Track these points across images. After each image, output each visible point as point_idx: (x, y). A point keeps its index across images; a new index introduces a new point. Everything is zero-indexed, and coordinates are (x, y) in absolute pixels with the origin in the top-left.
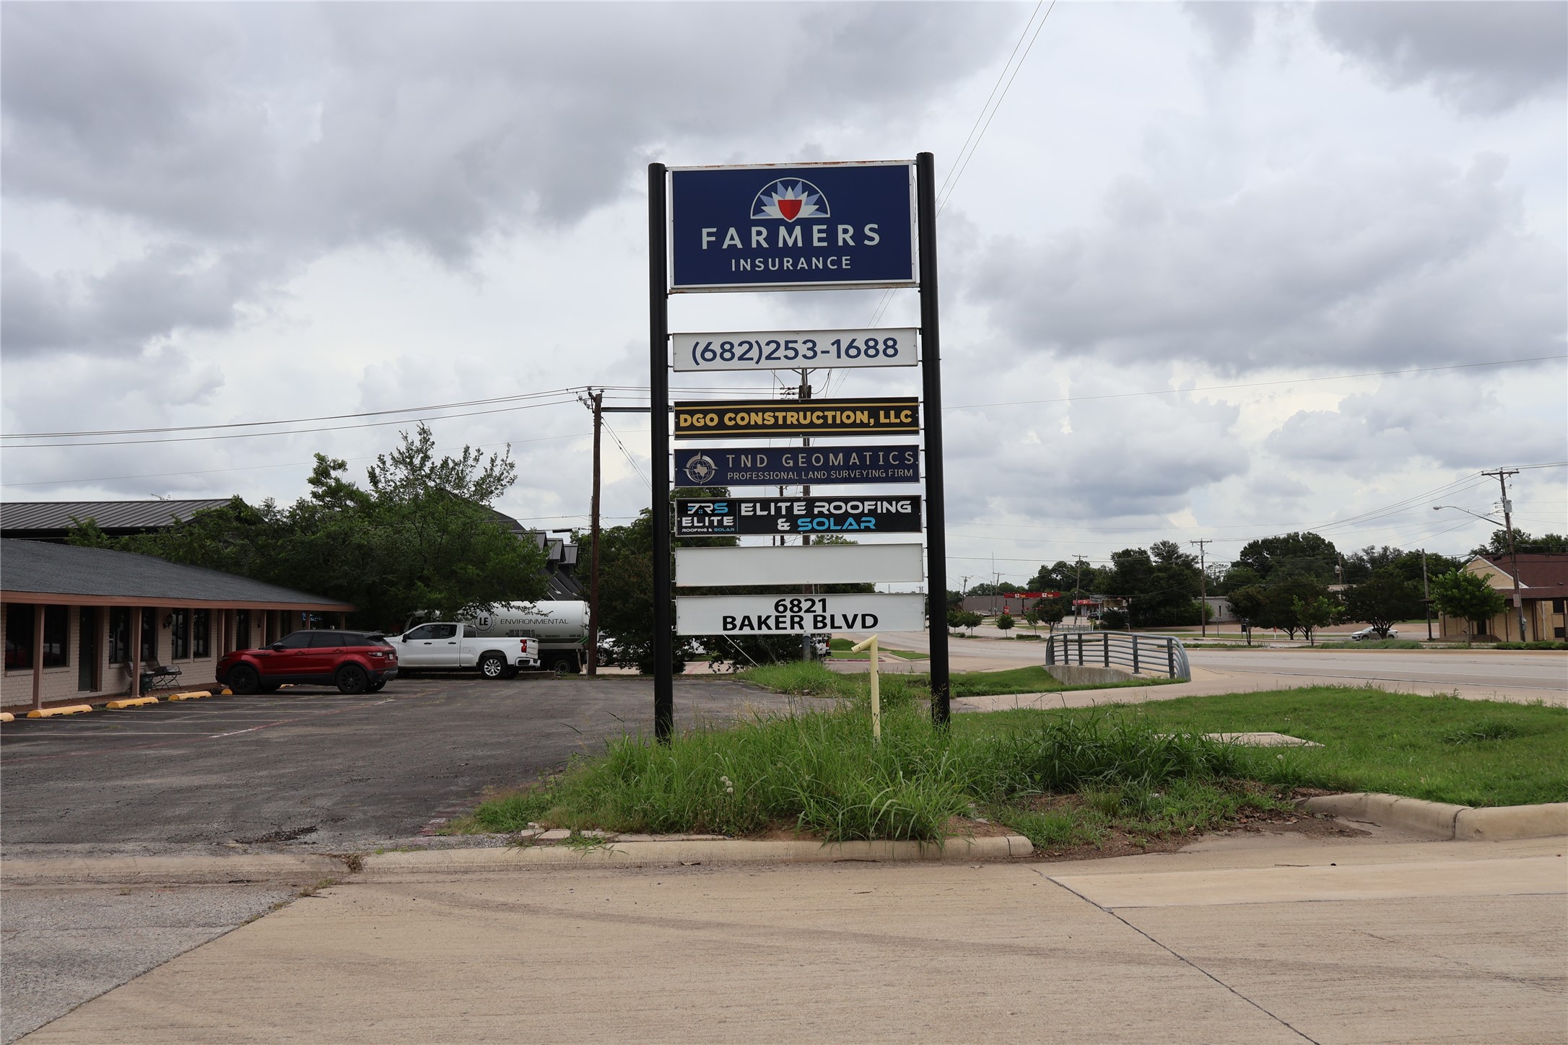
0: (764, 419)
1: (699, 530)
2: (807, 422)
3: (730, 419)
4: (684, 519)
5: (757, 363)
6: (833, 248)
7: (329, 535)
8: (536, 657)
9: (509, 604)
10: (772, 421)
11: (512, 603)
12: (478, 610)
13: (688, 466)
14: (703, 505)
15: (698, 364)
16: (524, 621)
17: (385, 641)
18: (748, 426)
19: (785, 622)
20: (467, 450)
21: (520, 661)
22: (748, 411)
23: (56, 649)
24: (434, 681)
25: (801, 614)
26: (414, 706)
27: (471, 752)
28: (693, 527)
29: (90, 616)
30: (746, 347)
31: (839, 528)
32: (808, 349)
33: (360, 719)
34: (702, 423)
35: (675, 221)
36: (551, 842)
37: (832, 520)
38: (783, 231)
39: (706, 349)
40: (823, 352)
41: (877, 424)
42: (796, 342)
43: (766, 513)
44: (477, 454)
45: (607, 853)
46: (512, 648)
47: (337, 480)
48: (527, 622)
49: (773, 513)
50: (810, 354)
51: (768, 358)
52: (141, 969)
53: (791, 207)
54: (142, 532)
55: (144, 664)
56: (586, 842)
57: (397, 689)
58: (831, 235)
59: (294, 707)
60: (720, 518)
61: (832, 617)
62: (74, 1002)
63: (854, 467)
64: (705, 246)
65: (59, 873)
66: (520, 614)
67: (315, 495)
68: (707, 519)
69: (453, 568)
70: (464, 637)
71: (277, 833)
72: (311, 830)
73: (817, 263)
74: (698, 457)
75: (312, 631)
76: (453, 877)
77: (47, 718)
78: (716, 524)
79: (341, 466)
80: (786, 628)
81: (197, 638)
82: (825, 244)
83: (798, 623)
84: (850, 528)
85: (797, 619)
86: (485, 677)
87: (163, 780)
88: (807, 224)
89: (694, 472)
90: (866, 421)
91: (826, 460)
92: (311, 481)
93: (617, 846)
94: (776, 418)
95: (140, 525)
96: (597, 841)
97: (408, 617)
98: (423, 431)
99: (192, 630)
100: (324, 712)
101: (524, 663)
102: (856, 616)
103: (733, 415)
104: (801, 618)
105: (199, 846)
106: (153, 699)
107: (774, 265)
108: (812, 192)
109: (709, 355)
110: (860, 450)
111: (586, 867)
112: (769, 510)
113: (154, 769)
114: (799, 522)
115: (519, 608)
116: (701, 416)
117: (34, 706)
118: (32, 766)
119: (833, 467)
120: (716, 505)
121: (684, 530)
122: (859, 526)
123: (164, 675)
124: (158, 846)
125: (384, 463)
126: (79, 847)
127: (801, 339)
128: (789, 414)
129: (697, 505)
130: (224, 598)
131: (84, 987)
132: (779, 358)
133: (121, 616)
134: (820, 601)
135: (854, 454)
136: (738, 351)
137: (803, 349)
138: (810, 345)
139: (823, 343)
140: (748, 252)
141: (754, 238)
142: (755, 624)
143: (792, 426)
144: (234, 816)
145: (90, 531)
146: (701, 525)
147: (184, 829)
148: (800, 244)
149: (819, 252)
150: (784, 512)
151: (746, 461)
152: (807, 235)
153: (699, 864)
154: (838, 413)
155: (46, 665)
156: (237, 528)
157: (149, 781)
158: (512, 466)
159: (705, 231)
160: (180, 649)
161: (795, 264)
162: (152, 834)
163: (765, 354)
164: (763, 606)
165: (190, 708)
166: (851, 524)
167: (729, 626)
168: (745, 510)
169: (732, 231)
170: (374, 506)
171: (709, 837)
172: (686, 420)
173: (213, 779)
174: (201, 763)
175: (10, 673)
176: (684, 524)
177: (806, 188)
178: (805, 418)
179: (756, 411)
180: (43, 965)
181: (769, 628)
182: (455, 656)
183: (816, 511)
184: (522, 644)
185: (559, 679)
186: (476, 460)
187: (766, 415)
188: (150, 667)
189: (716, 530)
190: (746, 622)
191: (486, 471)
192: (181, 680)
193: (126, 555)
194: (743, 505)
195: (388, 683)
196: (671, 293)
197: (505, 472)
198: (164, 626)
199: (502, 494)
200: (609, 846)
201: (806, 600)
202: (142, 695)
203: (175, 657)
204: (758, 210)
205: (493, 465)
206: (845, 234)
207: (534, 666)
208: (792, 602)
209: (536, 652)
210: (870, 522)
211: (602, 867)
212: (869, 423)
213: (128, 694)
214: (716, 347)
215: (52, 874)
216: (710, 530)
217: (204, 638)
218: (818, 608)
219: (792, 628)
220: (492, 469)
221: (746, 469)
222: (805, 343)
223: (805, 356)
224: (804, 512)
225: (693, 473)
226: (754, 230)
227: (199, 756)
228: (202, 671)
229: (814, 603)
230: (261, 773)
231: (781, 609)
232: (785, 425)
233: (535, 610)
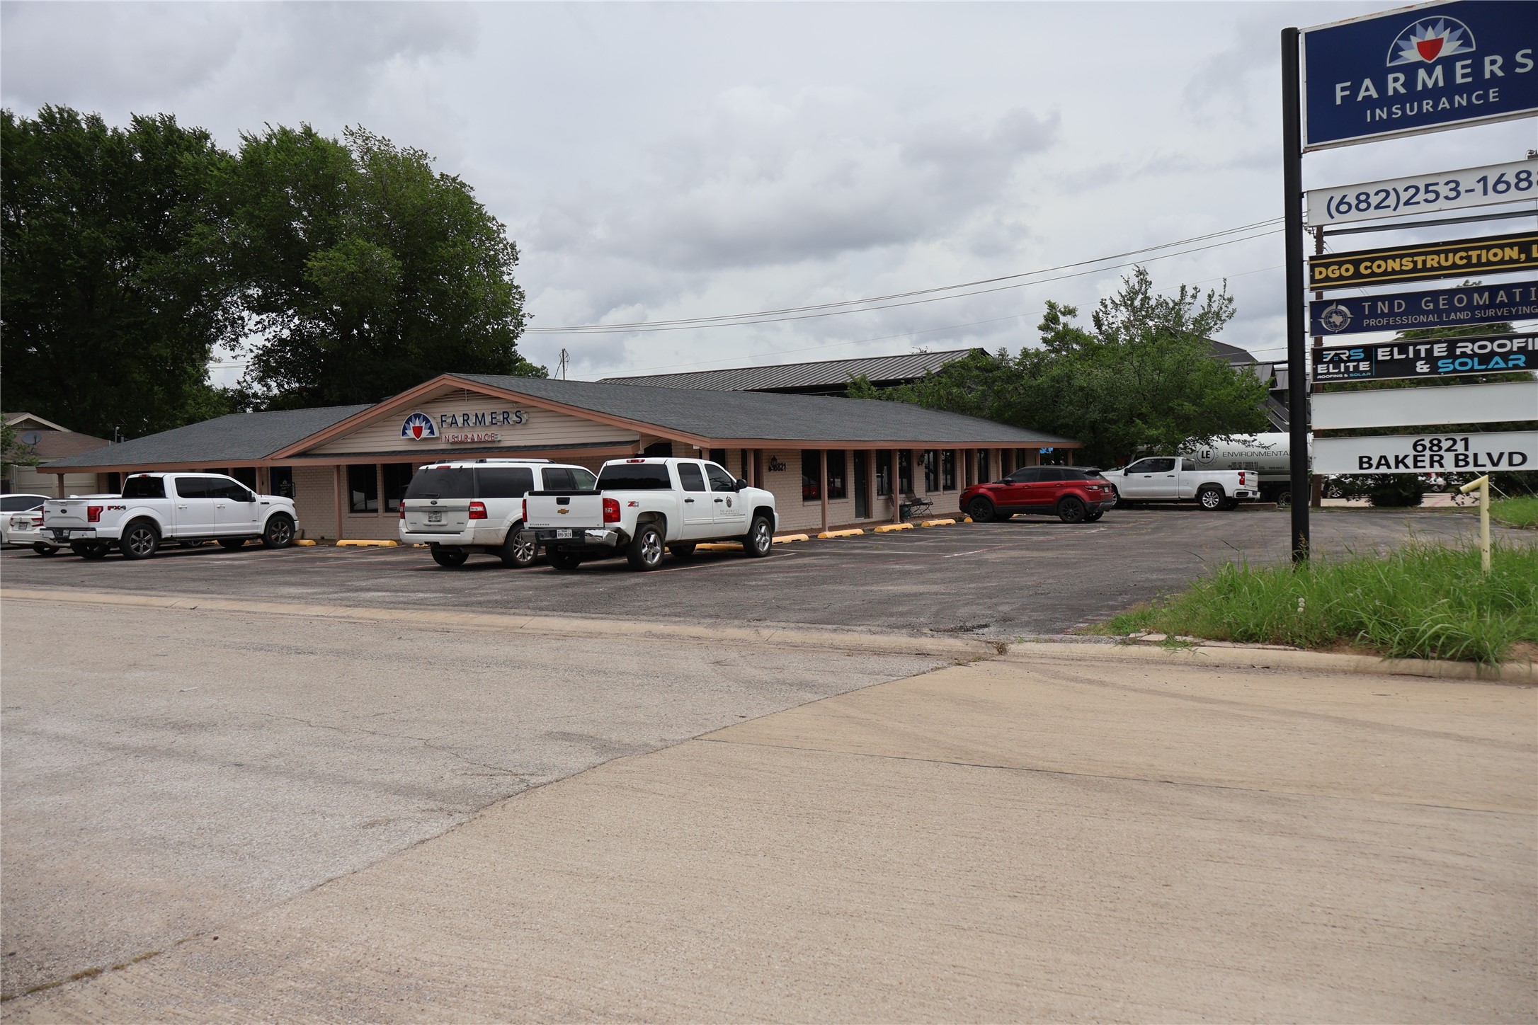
0: (1401, 265)
1: (1335, 376)
2: (1449, 263)
3: (1366, 268)
4: (1319, 366)
5: (1395, 209)
6: (1479, 81)
7: (1053, 379)
8: (1256, 489)
9: (1228, 437)
10: (1411, 266)
11: (1232, 437)
12: (1198, 444)
13: (1323, 316)
14: (1338, 352)
15: (1332, 217)
16: (1246, 454)
17: (1100, 475)
18: (1385, 273)
19: (1423, 461)
20: (1183, 288)
21: (1238, 493)
22: (1385, 259)
23: (838, 482)
24: (1153, 512)
25: (1441, 453)
26: (1121, 535)
27: (1144, 576)
28: (1328, 373)
29: (861, 457)
30: (1383, 195)
31: (1484, 367)
32: (1451, 190)
33: (1068, 546)
34: (1337, 274)
35: (1308, 82)
36: (1149, 643)
37: (1476, 360)
38: (1422, 73)
39: (1341, 202)
40: (1467, 191)
41: (1529, 259)
42: (1437, 184)
43: (1403, 356)
44: (1194, 292)
45: (1192, 653)
46: (1230, 481)
47: (1065, 325)
48: (1249, 454)
49: (1411, 355)
50: (1453, 194)
51: (1407, 203)
52: (842, 691)
53: (1430, 48)
54: (902, 383)
55: (903, 496)
56: (1176, 644)
57: (1114, 519)
58: (1477, 68)
59: (1019, 533)
60: (1355, 364)
61: (1476, 456)
62: (801, 702)
63: (1502, 304)
64: (1339, 102)
65: (815, 641)
66: (1241, 447)
67: (1045, 340)
68: (1342, 365)
69: (1170, 404)
70: (1183, 470)
71: (961, 627)
72: (986, 626)
73: (1462, 100)
74: (1333, 307)
75: (1042, 467)
76: (1067, 662)
77: (832, 538)
78: (1351, 369)
79: (1070, 312)
80: (1424, 467)
81: (945, 472)
82: (1470, 79)
83: (1438, 462)
84: (1496, 366)
85: (1436, 458)
86: (1203, 508)
87: (899, 588)
88: (1448, 63)
89: (1329, 321)
90: (1515, 256)
91: (1470, 300)
92: (1041, 328)
93: (1201, 649)
94: (1415, 263)
95: (901, 377)
96: (1185, 644)
97: (1132, 452)
98: (1140, 273)
99: (941, 467)
100: (1041, 538)
101: (1242, 495)
102: (1501, 455)
103: (1368, 264)
104: (1442, 457)
105: (904, 631)
106: (908, 525)
107: (1412, 110)
108: (1454, 27)
109: (1344, 208)
110: (1508, 288)
111: (1173, 663)
112: (1407, 353)
113: (895, 579)
114: (1440, 364)
115: (1239, 441)
116: (1337, 267)
117: (823, 530)
118: (815, 574)
119: (1479, 307)
120: (1352, 351)
121: (1320, 377)
122: (1507, 364)
123: (920, 505)
124: (879, 629)
125: (1106, 307)
126: (830, 626)
127: (1442, 180)
128: (1429, 257)
129: (1333, 353)
130: (964, 439)
131: (809, 696)
132: (1418, 203)
133: (884, 457)
134: (1461, 440)
135: (1502, 293)
136: (1374, 200)
137: (1444, 190)
138: (1453, 185)
139: (1466, 182)
140: (1385, 100)
141: (1391, 85)
142: (1392, 463)
143: (1433, 269)
144: (937, 614)
145: (864, 386)
146: (1337, 371)
147: (901, 620)
148: (1441, 84)
149: (1462, 89)
150: (1423, 355)
151: (1383, 307)
152: (1449, 74)
153: (1268, 668)
154: (1484, 252)
155: (830, 497)
156: (977, 377)
157: (890, 588)
158: (1230, 300)
159: (1338, 87)
160: (932, 483)
161: (1435, 106)
162: (877, 623)
163: (1402, 201)
164: (1403, 446)
165: (936, 533)
166: (1497, 363)
167: (1365, 465)
168: (1382, 355)
169: (1367, 82)
170: (1099, 347)
171: (1282, 647)
172: (1321, 273)
173: (935, 588)
174: (931, 576)
175: (806, 503)
176: (1319, 372)
177: (1448, 24)
178: (1447, 260)
179: (1394, 258)
180: (791, 685)
181: (1407, 467)
182: (1174, 488)
183: (1458, 352)
184: (1240, 477)
185: (1281, 511)
186: (1194, 297)
187: (1404, 261)
188: (908, 498)
189: (1351, 375)
190: (1383, 462)
191: (1204, 309)
192: (933, 510)
193: (890, 404)
194: (1380, 350)
195: (1105, 514)
196: (1305, 152)
197: (1223, 307)
198: (919, 465)
199: (1222, 328)
200: (1194, 648)
201: (1446, 440)
202: (902, 521)
203: (928, 490)
204: (1395, 56)
205: (1210, 300)
206: (1493, 66)
207: (1254, 499)
208: (1431, 442)
209: (1256, 484)
210: (1519, 359)
211: (1186, 664)
212: (1520, 258)
213: (891, 521)
214: (1351, 199)
215: (811, 642)
216: (1346, 375)
217: (951, 472)
218: (1460, 447)
219: (1432, 466)
220: (1209, 305)
221: (1383, 315)
222: (1447, 184)
223: (1447, 198)
224: (1445, 354)
225: (1328, 323)
226: (1391, 77)
227: (930, 571)
228: (948, 502)
229: (1455, 442)
230: (971, 586)
231: (1420, 448)
232: (1425, 269)
233: (1256, 443)
